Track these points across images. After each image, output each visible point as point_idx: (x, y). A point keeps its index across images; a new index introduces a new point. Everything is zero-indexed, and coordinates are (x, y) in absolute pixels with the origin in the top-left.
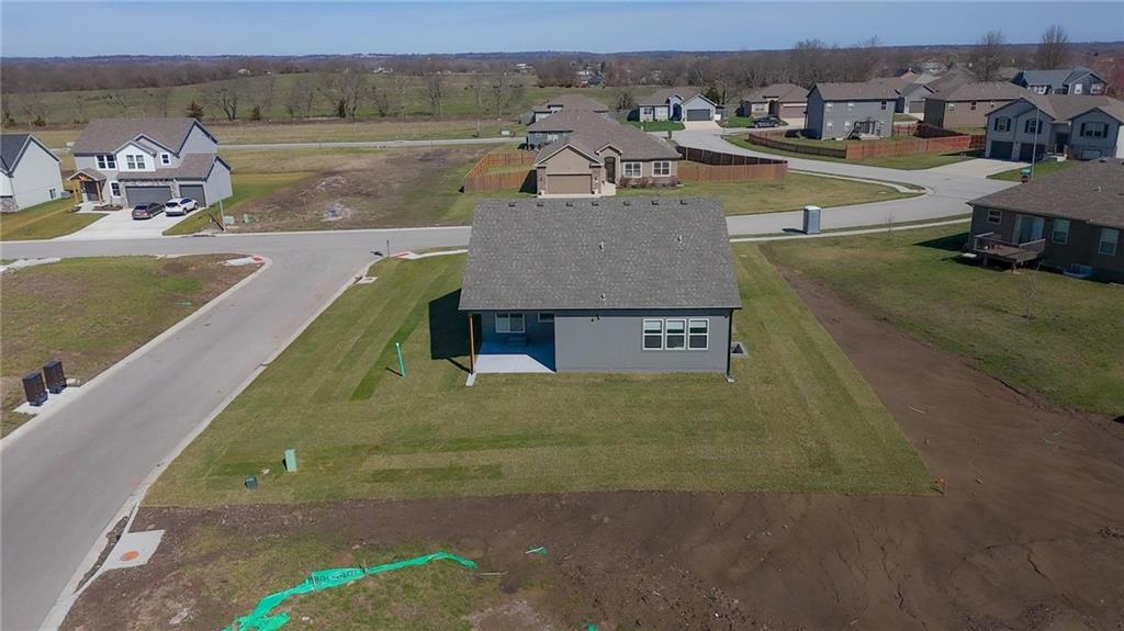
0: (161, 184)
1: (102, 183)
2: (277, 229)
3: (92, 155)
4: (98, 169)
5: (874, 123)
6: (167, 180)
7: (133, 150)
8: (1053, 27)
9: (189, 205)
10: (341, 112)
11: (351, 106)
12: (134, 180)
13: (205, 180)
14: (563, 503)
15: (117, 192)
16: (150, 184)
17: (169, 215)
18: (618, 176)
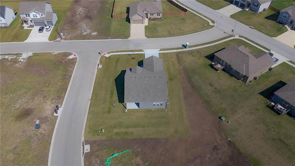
1: (28, 20)
3: (24, 14)
4: (26, 17)
6: (43, 20)
7: (34, 13)
12: (36, 20)
13: (52, 20)
14: (142, 140)
15: (32, 22)
16: (39, 21)
18: (148, 17)
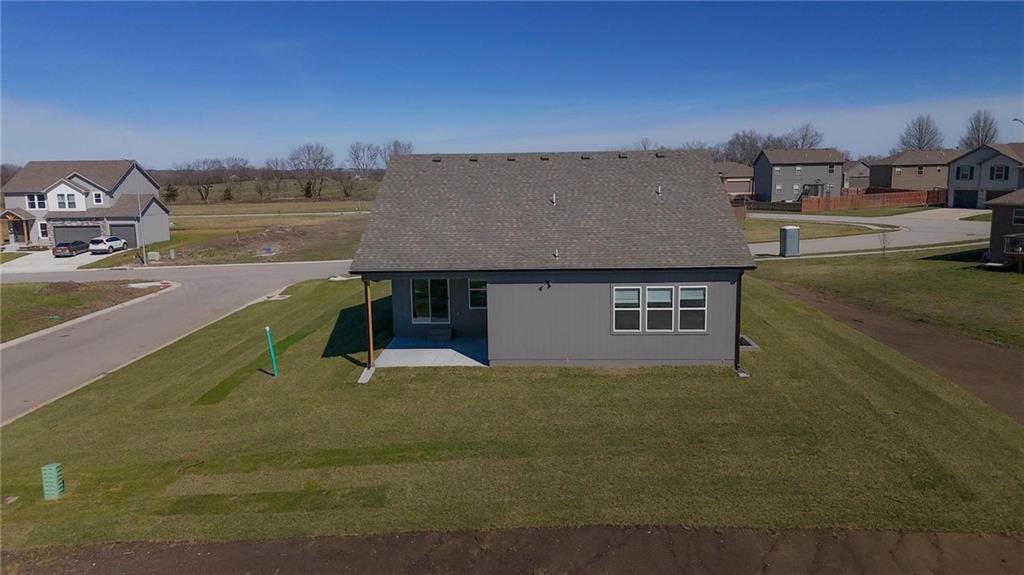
0: (90, 224)
1: (30, 223)
2: (203, 262)
3: (22, 194)
4: (28, 209)
5: (822, 185)
6: (97, 219)
7: (64, 189)
8: (979, 112)
9: (117, 244)
10: (308, 193)
11: (317, 187)
12: (63, 220)
13: (138, 219)
14: (485, 546)
15: (45, 234)
16: (79, 223)
17: (95, 253)
